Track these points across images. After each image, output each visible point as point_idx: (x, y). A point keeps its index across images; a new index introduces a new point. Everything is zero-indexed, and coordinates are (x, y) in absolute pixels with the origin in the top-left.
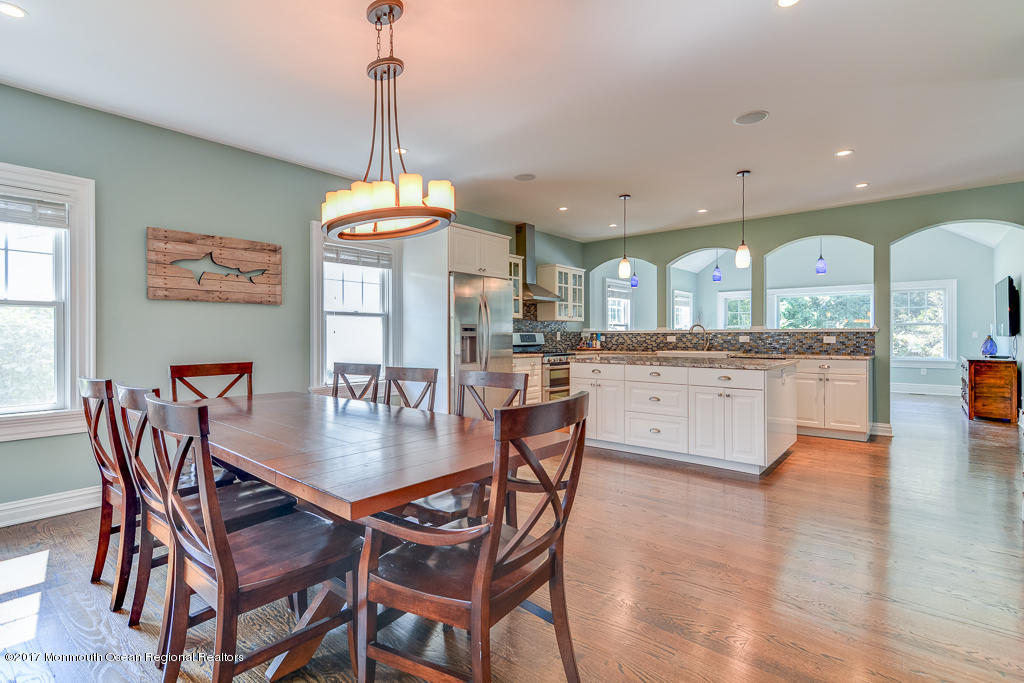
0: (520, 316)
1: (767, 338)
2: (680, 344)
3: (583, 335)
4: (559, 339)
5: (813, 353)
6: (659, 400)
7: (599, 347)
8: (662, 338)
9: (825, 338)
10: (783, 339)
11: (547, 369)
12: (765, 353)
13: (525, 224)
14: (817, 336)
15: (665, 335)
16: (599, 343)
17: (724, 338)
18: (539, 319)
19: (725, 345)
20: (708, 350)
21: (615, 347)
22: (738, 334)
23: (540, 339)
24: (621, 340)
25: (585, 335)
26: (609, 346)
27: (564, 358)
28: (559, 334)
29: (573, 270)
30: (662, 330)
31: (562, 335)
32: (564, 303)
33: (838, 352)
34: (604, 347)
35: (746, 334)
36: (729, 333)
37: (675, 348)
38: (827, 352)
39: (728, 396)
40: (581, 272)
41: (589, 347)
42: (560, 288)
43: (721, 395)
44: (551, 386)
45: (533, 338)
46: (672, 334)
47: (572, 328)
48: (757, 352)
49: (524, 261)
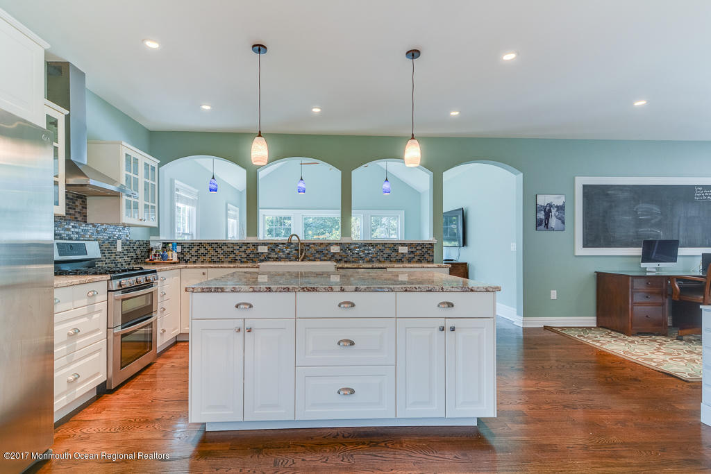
0: (61, 210)
1: (354, 249)
2: (273, 255)
3: (152, 245)
4: (119, 249)
5: (391, 261)
6: (352, 343)
7: (175, 259)
8: (252, 248)
9: (400, 248)
10: (368, 250)
11: (117, 300)
12: (353, 262)
13: (68, 63)
14: (394, 246)
15: (256, 245)
16: (175, 255)
17: (316, 248)
18: (89, 220)
19: (317, 256)
20: (302, 261)
21: (194, 259)
22: (330, 244)
23: (93, 250)
24: (202, 251)
25: (156, 243)
26: (187, 257)
27: (142, 279)
28: (119, 243)
29: (144, 158)
30: (252, 240)
31: (123, 244)
32: (132, 199)
33: (410, 261)
34: (182, 259)
35: (337, 244)
36: (321, 244)
37: (267, 258)
38: (400, 261)
39: (453, 329)
40: (154, 162)
41: (164, 260)
42: (128, 178)
43: (443, 329)
44: (124, 325)
45: (82, 249)
46: (264, 244)
47: (137, 235)
48: (346, 262)
49: (68, 118)
